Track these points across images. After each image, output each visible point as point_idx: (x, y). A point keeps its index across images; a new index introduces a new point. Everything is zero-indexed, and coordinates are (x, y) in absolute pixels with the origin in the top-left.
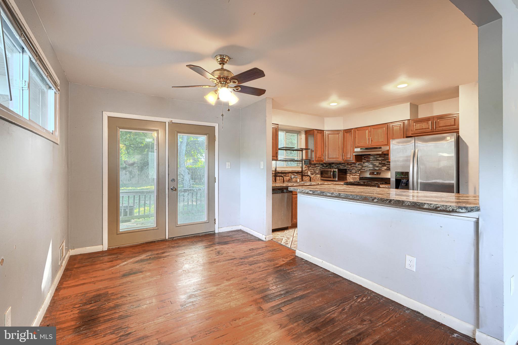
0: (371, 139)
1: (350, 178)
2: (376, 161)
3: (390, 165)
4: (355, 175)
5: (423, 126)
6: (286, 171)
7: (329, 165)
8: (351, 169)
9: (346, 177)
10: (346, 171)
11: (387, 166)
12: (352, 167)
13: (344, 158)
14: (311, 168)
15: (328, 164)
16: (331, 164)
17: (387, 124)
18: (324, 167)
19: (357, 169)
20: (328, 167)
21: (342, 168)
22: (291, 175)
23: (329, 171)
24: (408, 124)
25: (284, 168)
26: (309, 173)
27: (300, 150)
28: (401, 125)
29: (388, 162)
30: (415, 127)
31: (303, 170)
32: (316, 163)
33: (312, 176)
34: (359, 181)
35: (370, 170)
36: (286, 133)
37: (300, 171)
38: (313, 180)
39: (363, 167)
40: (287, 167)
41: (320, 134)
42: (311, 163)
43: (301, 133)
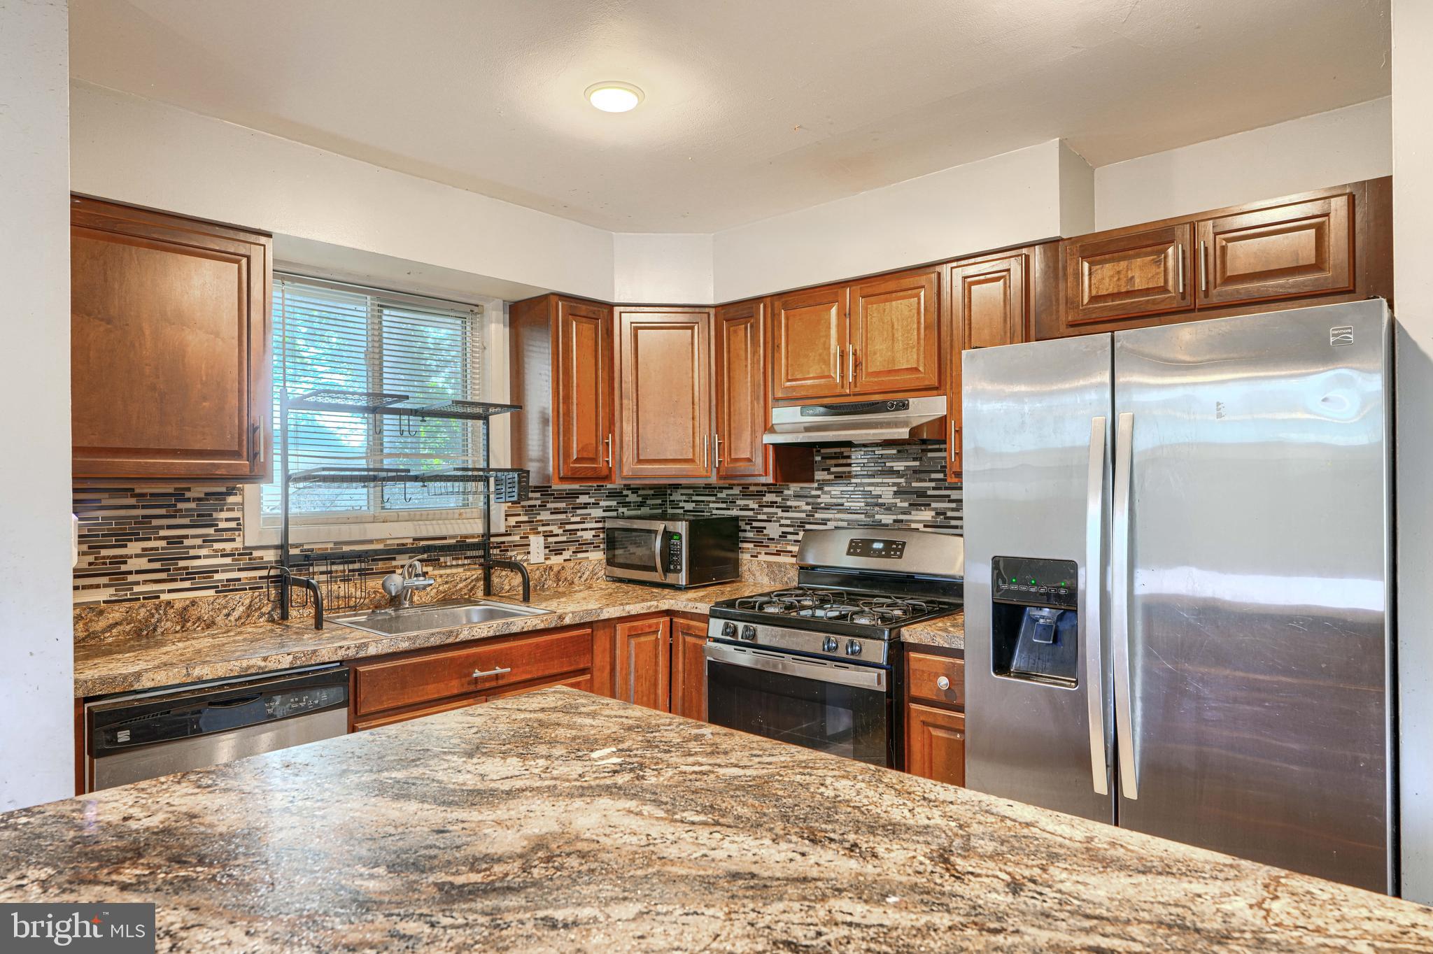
0: (855, 354)
1: (754, 567)
2: (880, 480)
3: (959, 502)
4: (778, 553)
5: (1133, 277)
6: (371, 542)
7: (654, 496)
8: (760, 517)
9: (736, 563)
10: (738, 530)
11: (934, 505)
12: (766, 510)
13: (720, 462)
14: (545, 516)
15: (652, 492)
16: (669, 492)
17: (938, 269)
18: (624, 510)
19: (786, 518)
20: (649, 506)
21: (715, 512)
22: (407, 562)
23: (649, 531)
24: (1047, 266)
25: (359, 520)
26: (537, 542)
27: (469, 410)
28: (1008, 270)
29: (941, 484)
30: (1090, 286)
31: (493, 531)
32: (576, 486)
33: (556, 560)
34: (795, 584)
35: (851, 525)
36: (381, 306)
37: (473, 537)
38: (563, 583)
39: (817, 507)
40: (384, 513)
41: (586, 326)
42: (544, 490)
43: (481, 313)
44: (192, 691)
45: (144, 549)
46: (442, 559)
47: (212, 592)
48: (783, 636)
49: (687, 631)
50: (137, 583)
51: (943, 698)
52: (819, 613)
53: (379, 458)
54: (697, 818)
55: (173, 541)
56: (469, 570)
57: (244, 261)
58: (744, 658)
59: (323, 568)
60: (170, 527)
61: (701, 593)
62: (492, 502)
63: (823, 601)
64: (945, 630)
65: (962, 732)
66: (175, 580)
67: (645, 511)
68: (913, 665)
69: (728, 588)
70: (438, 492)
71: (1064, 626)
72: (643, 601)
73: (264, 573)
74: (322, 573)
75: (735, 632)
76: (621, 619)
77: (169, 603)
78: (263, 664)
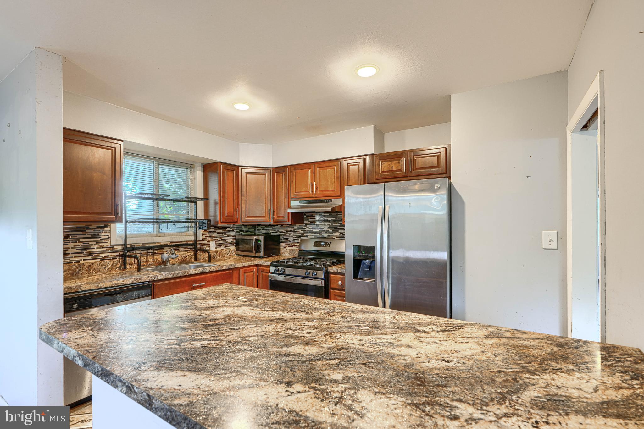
0: (316, 185)
1: (285, 251)
2: (324, 223)
3: (344, 230)
4: (292, 246)
5: (393, 167)
6: (155, 243)
7: (252, 228)
8: (287, 235)
9: (279, 250)
10: (280, 239)
11: (339, 231)
12: (288, 233)
13: (274, 217)
14: (215, 234)
15: (251, 227)
16: (257, 227)
17: (340, 160)
18: (242, 233)
19: (295, 235)
20: (250, 231)
21: (272, 233)
22: (168, 250)
23: (250, 240)
24: (370, 161)
25: (151, 236)
26: (212, 244)
27: (189, 200)
28: (360, 162)
29: (341, 225)
30: (382, 168)
31: (198, 239)
32: (226, 225)
33: (219, 249)
34: (298, 256)
35: (315, 237)
36: (159, 164)
37: (191, 241)
38: (222, 257)
39: (304, 232)
40: (159, 234)
41: (230, 173)
42: (215, 226)
43: (194, 167)
44: (99, 291)
45: (74, 246)
46: (180, 249)
47: (99, 260)
48: (293, 271)
49: (263, 271)
50: (72, 257)
51: (340, 288)
52: (305, 264)
53: (158, 215)
54: (268, 310)
55: (84, 243)
56: (189, 252)
57: (114, 149)
58: (281, 278)
59: (139, 252)
60: (84, 238)
61: (268, 259)
62: (197, 230)
63: (306, 261)
64: (341, 268)
65: (345, 297)
66: (86, 256)
67: (249, 233)
68: (332, 278)
69: (276, 257)
70: (179, 226)
71: (372, 265)
72: (249, 262)
73: (118, 254)
74: (138, 254)
75: (278, 271)
76: (241, 267)
77: (83, 264)
78: (122, 282)
